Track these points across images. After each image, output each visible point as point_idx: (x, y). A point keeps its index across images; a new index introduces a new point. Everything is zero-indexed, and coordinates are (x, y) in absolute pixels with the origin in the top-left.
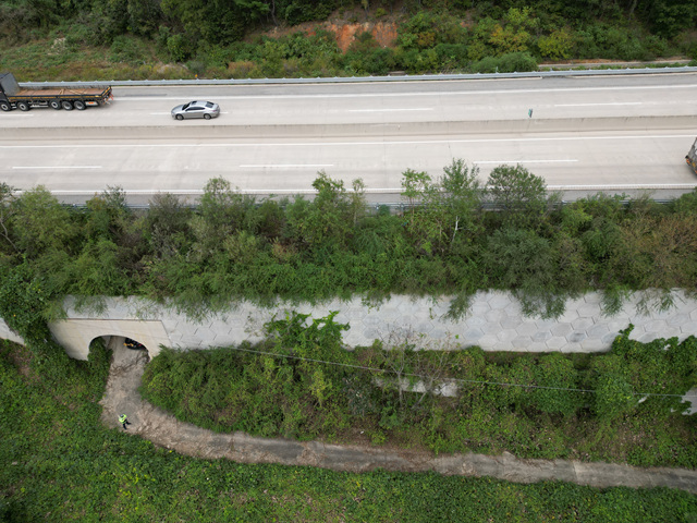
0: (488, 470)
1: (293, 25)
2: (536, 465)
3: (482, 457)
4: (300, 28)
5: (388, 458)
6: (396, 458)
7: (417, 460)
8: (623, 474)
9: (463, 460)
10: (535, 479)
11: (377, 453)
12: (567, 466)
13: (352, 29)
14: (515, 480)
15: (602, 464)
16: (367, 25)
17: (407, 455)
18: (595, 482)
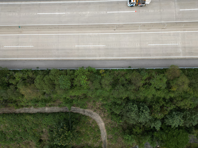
0: (27, 111)
2: (38, 109)
3: (27, 108)
5: (6, 110)
6: (7, 110)
7: (12, 110)
8: (56, 109)
9: (22, 109)
10: (36, 112)
11: (3, 109)
12: (44, 108)
14: (32, 113)
15: (52, 107)
17: (10, 109)
18: (49, 111)
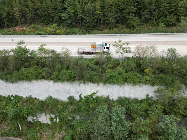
1: (9, 28)
4: (10, 29)
13: (21, 29)
16: (24, 28)
